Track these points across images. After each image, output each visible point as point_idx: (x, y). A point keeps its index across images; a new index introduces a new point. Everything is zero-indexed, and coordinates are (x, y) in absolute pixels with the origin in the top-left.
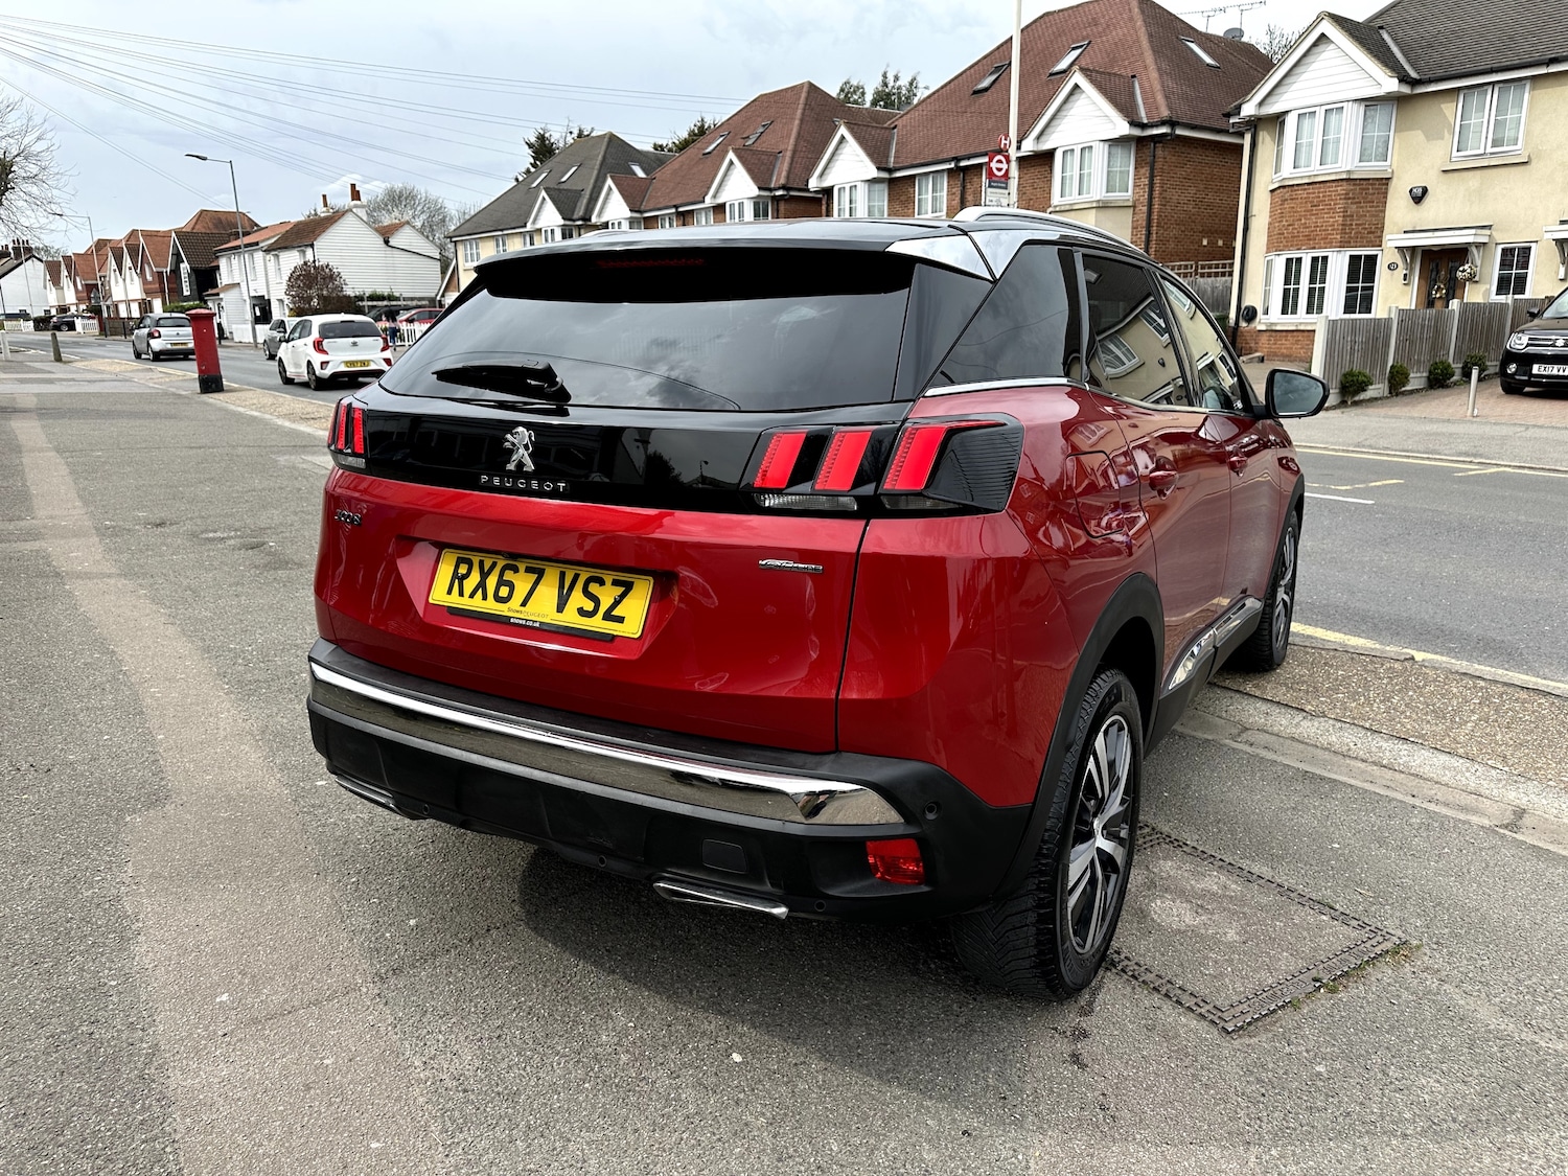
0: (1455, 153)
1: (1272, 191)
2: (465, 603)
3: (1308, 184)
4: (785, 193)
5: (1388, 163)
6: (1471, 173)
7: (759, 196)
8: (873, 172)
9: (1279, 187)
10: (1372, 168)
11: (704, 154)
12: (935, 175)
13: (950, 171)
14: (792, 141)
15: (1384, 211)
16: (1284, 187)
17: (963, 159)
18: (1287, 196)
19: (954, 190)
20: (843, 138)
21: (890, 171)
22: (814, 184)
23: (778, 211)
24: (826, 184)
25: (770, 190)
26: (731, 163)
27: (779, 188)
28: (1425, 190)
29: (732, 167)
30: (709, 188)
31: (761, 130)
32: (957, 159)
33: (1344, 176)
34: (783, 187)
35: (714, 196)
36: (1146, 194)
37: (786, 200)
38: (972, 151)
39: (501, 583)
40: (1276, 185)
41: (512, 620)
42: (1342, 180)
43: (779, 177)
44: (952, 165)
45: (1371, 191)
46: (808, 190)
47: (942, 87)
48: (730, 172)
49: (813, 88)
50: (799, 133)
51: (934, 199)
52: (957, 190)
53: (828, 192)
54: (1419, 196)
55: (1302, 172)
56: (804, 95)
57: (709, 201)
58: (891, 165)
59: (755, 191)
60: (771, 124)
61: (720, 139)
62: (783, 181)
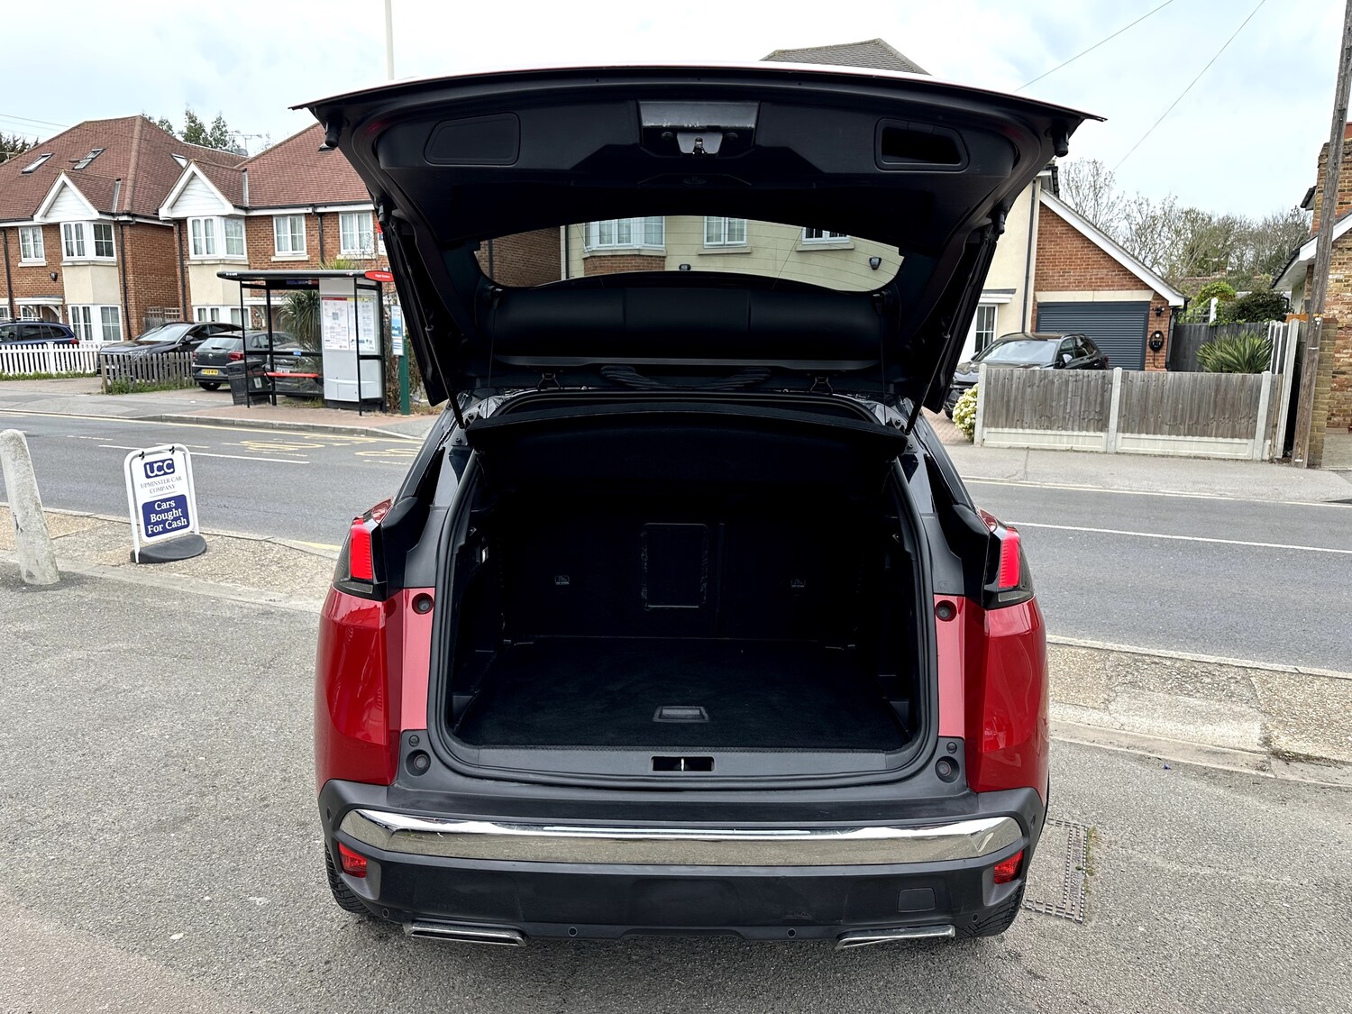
0: (706, 243)
1: (585, 259)
3: (612, 256)
4: (130, 219)
5: (663, 246)
6: (717, 258)
7: (100, 220)
8: (229, 209)
9: (591, 257)
10: (652, 248)
11: (23, 173)
12: (292, 217)
13: (307, 215)
14: (131, 170)
16: (594, 257)
17: (320, 206)
18: (597, 264)
19: (312, 232)
20: (194, 174)
21: (246, 209)
22: (164, 213)
23: (123, 235)
24: (178, 214)
25: (113, 215)
26: (64, 185)
27: (123, 214)
28: (689, 268)
29: (65, 189)
30: (38, 207)
31: (92, 156)
32: (314, 206)
33: (636, 253)
34: (128, 214)
35: (45, 216)
36: (487, 252)
37: (130, 226)
38: (327, 200)
40: (588, 255)
42: (635, 255)
43: (122, 201)
44: (310, 210)
45: (654, 265)
46: (158, 219)
47: (288, 141)
48: (62, 194)
49: (146, 122)
50: (138, 164)
51: (293, 238)
52: (316, 233)
53: (181, 222)
55: (605, 246)
56: (137, 128)
57: (38, 219)
58: (247, 205)
59: (96, 216)
60: (103, 151)
61: (43, 160)
62: (127, 208)
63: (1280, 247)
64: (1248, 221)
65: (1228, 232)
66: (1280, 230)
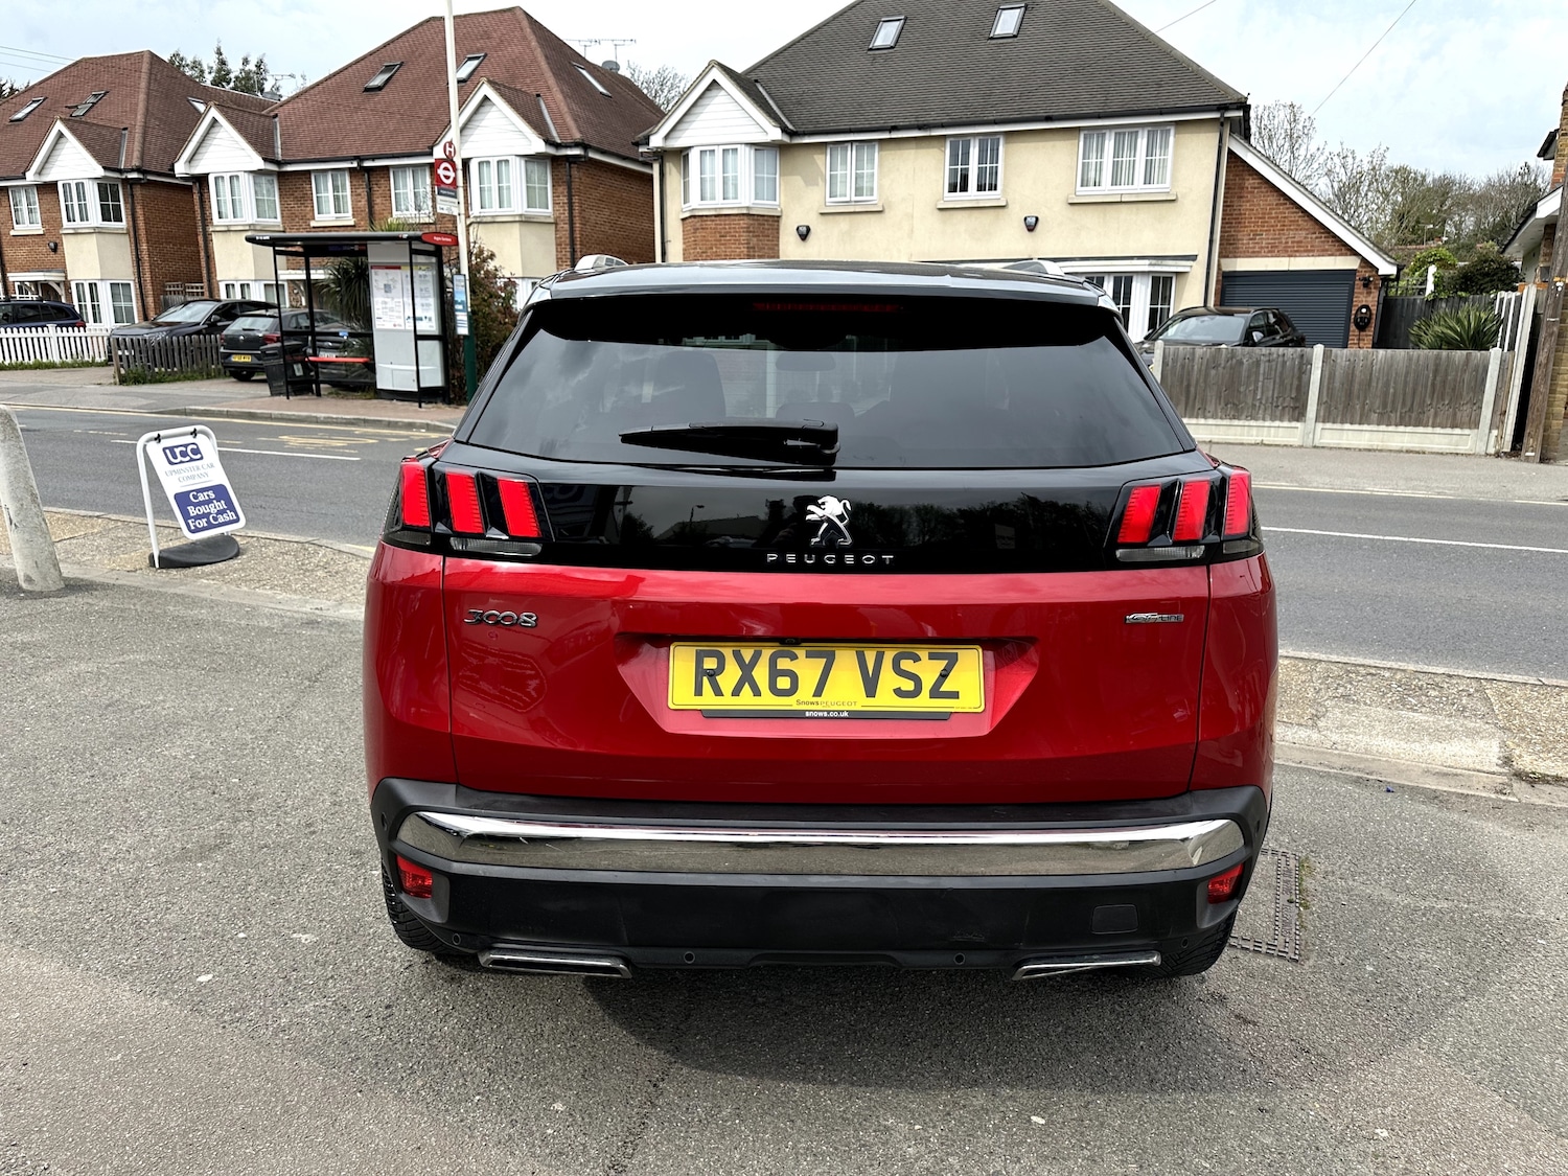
0: (828, 199)
1: (683, 220)
2: (727, 702)
3: (716, 216)
4: (141, 176)
5: (777, 203)
6: (842, 217)
7: (104, 178)
8: (258, 163)
9: (691, 217)
10: (764, 206)
11: (11, 121)
12: (334, 173)
13: (351, 170)
14: (140, 117)
15: (778, 245)
16: (694, 216)
17: (367, 159)
18: (698, 225)
19: (359, 191)
20: (215, 121)
21: (278, 163)
22: (180, 169)
23: (132, 196)
24: (198, 170)
25: (120, 171)
26: (61, 135)
27: (132, 170)
28: (808, 229)
29: (62, 140)
30: (31, 161)
31: (93, 100)
32: (360, 159)
33: (745, 212)
34: (138, 170)
35: (39, 173)
36: (567, 212)
37: (141, 185)
38: (375, 151)
39: (775, 673)
40: (687, 215)
41: (807, 714)
42: (743, 214)
43: (130, 156)
44: (355, 165)
45: (766, 227)
46: (173, 176)
47: (326, 79)
48: (58, 147)
49: (153, 56)
50: (147, 109)
51: (336, 198)
52: (363, 192)
53: (202, 180)
54: (804, 235)
55: (708, 204)
56: (145, 67)
57: (31, 177)
58: (280, 158)
59: (100, 172)
60: (105, 94)
61: (35, 105)
62: (136, 163)
63: (1506, 212)
64: (1468, 182)
65: (1445, 195)
66: (1506, 192)
